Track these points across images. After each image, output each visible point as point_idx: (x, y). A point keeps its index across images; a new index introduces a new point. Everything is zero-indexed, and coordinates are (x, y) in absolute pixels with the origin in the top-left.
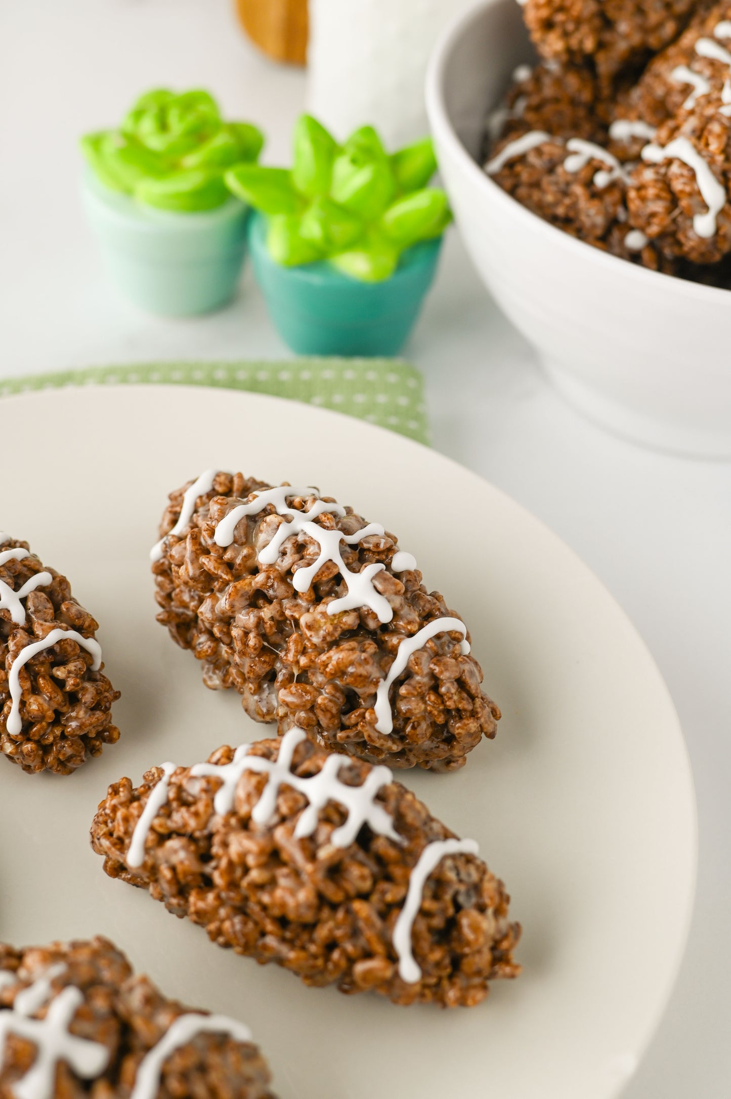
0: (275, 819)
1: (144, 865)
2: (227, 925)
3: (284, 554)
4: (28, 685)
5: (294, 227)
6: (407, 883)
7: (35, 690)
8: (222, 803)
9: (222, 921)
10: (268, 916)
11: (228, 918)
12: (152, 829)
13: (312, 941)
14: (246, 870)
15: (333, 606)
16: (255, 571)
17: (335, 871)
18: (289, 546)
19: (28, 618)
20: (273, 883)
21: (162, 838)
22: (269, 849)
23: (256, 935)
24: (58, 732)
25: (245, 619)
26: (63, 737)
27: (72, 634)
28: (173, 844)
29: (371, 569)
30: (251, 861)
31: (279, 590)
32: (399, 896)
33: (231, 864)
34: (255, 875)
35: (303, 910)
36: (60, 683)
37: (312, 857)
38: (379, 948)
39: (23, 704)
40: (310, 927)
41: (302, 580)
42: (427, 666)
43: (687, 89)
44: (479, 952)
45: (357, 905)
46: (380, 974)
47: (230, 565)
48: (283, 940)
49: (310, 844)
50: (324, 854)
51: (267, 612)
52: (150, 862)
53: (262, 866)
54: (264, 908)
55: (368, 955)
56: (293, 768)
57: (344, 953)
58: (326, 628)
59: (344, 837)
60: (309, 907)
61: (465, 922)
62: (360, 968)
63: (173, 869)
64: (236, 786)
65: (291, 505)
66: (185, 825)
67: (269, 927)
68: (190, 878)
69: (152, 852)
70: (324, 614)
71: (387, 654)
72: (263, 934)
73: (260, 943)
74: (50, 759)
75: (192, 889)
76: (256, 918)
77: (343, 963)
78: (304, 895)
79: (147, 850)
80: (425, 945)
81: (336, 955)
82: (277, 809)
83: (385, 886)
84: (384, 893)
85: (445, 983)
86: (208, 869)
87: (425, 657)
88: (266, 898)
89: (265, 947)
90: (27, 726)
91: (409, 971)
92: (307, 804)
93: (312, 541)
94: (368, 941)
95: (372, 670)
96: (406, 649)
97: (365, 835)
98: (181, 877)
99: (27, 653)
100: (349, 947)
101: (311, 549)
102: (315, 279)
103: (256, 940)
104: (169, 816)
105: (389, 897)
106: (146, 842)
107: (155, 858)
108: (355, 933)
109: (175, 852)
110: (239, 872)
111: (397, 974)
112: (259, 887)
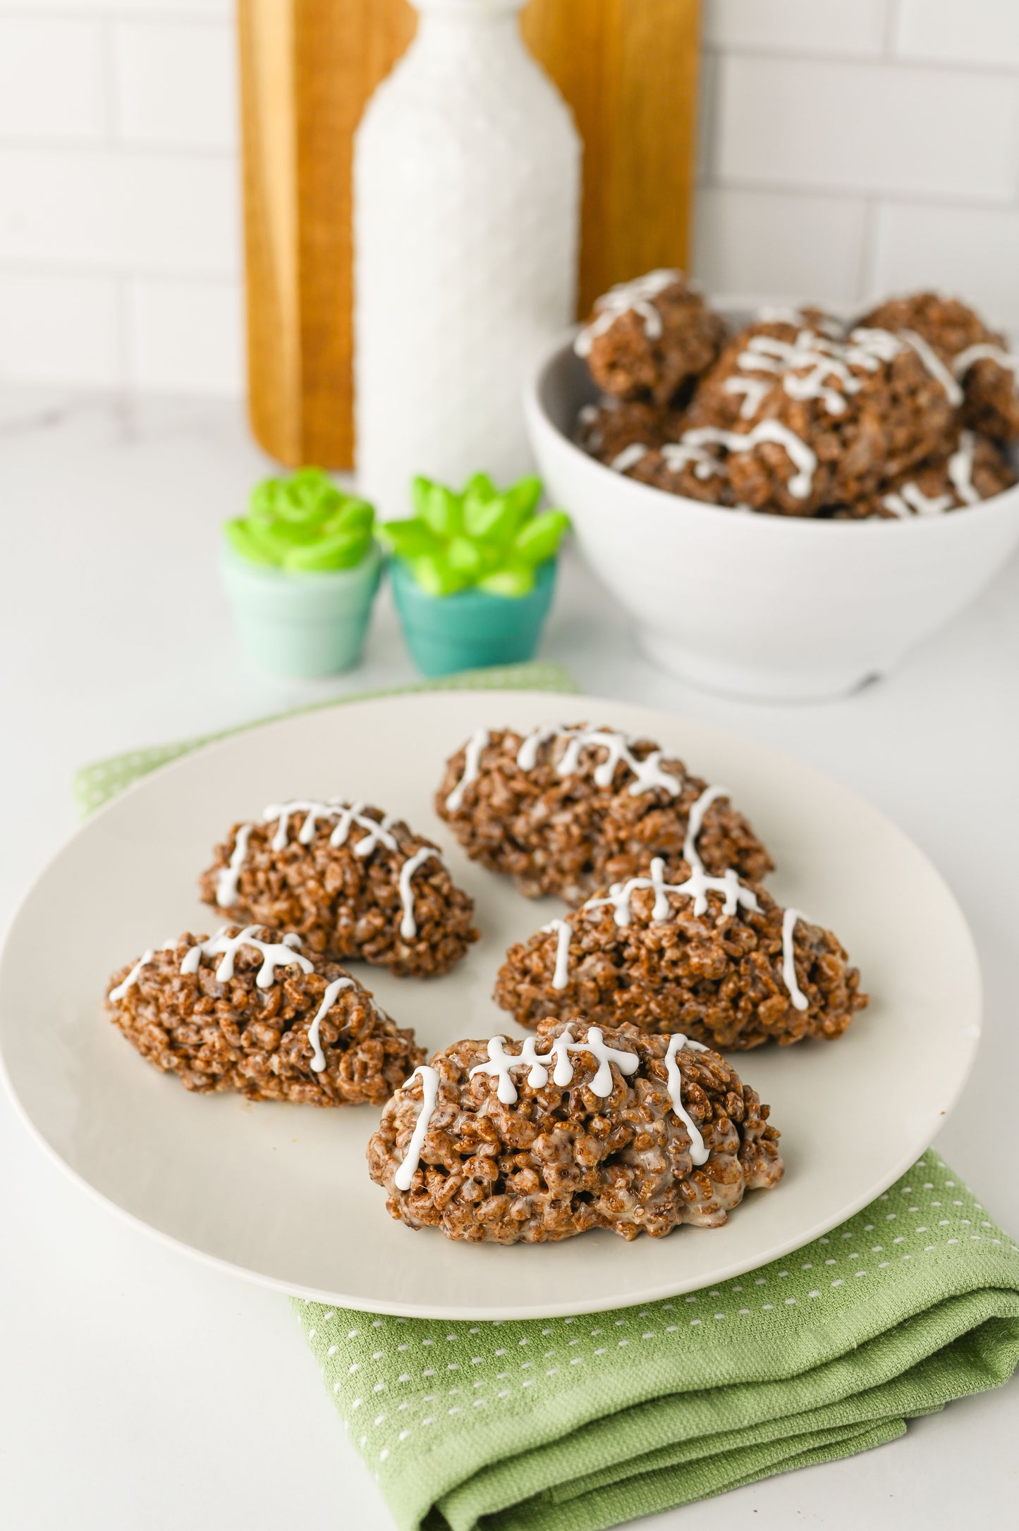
0: (672, 913)
1: (569, 986)
2: (653, 1006)
3: (580, 763)
4: (416, 891)
5: (443, 566)
6: (781, 939)
7: (420, 896)
8: (621, 919)
9: (648, 1003)
10: (682, 988)
11: (651, 999)
12: (570, 953)
13: (719, 1000)
14: (661, 952)
15: (634, 789)
16: (557, 784)
17: (729, 935)
18: (584, 757)
19: (398, 844)
20: (685, 957)
21: (580, 960)
22: (677, 932)
23: (677, 1007)
24: (441, 931)
25: (563, 819)
26: (445, 936)
27: (434, 853)
28: (589, 960)
29: (653, 759)
30: (665, 943)
31: (582, 790)
32: (778, 949)
33: (649, 951)
34: (670, 954)
35: (717, 965)
36: (437, 889)
37: (714, 927)
38: (775, 988)
39: (415, 909)
40: (718, 983)
41: (603, 776)
42: (715, 820)
43: (742, 397)
44: (838, 987)
45: (754, 955)
46: (779, 1007)
47: (536, 783)
48: (699, 1004)
49: (708, 919)
50: (720, 922)
51: (580, 809)
52: (573, 981)
53: (675, 946)
54: (677, 980)
55: (766, 997)
56: (666, 882)
57: (750, 999)
58: (634, 805)
59: (729, 909)
60: (720, 961)
61: (824, 965)
62: (762, 1009)
63: (594, 980)
64: (630, 904)
65: (567, 729)
66: (597, 943)
67: (687, 996)
68: (608, 983)
69: (573, 973)
70: (629, 797)
71: (684, 818)
72: (682, 1004)
73: (683, 1011)
74: (439, 956)
75: (613, 991)
76: (675, 993)
77: (750, 1007)
78: (717, 953)
79: (570, 970)
80: (805, 980)
81: (742, 1004)
82: (671, 906)
83: (767, 942)
84: (767, 947)
85: (821, 1015)
86: (623, 971)
87: (713, 815)
88: (679, 971)
89: (688, 1013)
90: (419, 927)
91: (800, 1001)
92: (691, 898)
93: (600, 747)
94: (766, 985)
95: (676, 828)
96: (697, 812)
97: (741, 911)
98: (601, 983)
99: (409, 867)
100: (752, 994)
101: (602, 754)
102: (471, 603)
103: (680, 1010)
104: (579, 942)
105: (772, 949)
106: (569, 963)
107: (577, 977)
108: (755, 980)
109: (593, 966)
110: (656, 957)
111: (791, 1006)
112: (674, 963)
